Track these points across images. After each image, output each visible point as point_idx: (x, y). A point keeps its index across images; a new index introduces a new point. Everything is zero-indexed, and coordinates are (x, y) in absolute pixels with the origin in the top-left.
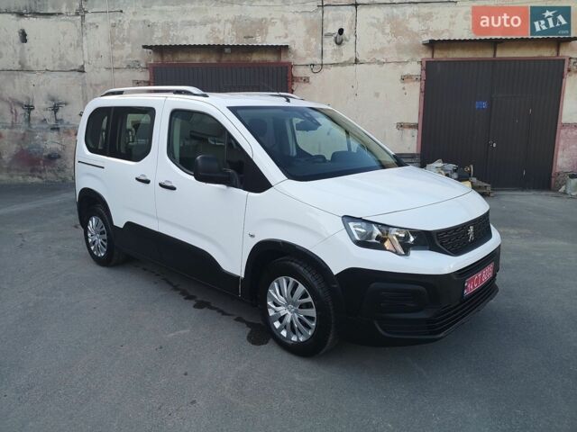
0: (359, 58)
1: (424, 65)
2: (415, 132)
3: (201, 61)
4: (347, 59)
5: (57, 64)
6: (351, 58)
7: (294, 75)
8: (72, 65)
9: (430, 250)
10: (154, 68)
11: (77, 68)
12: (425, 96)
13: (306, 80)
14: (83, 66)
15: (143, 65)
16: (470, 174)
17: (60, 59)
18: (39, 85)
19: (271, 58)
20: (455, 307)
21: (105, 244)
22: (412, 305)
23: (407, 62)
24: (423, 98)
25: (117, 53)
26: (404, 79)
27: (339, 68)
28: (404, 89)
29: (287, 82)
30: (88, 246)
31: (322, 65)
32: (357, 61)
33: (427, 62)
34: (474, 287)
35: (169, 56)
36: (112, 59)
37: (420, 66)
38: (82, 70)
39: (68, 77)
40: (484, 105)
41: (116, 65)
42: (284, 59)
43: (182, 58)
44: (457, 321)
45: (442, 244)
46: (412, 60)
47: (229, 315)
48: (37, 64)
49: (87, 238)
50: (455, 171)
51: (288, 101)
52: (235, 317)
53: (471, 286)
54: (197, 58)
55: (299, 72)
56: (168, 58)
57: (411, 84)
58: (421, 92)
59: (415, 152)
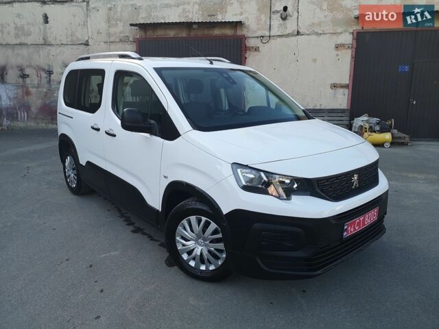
0: (300, 31)
1: (355, 35)
2: (346, 91)
3: (175, 35)
4: (290, 32)
5: (69, 39)
6: (294, 31)
7: (248, 45)
8: (80, 40)
9: (310, 195)
10: (139, 41)
11: (84, 42)
12: (355, 61)
13: (257, 49)
14: (87, 41)
15: (131, 39)
16: (391, 127)
17: (71, 35)
18: (57, 55)
19: (228, 32)
20: (335, 247)
21: (76, 178)
22: (290, 245)
23: (341, 33)
24: (353, 63)
25: (112, 30)
26: (337, 47)
27: (284, 39)
28: (337, 55)
29: (242, 51)
30: (66, 178)
31: (270, 37)
32: (298, 33)
33: (358, 33)
34: (355, 229)
35: (151, 32)
36: (109, 35)
37: (351, 36)
38: (87, 44)
39: (77, 49)
40: (407, 68)
41: (111, 40)
42: (239, 32)
43: (160, 33)
44: (338, 259)
45: (322, 191)
46: (345, 31)
47: (156, 240)
48: (55, 40)
49: (65, 173)
50: (378, 124)
51: (211, 63)
52: (159, 243)
53: (351, 229)
54: (171, 33)
55: (251, 43)
56: (150, 34)
57: (344, 51)
58: (352, 58)
59: (346, 108)
